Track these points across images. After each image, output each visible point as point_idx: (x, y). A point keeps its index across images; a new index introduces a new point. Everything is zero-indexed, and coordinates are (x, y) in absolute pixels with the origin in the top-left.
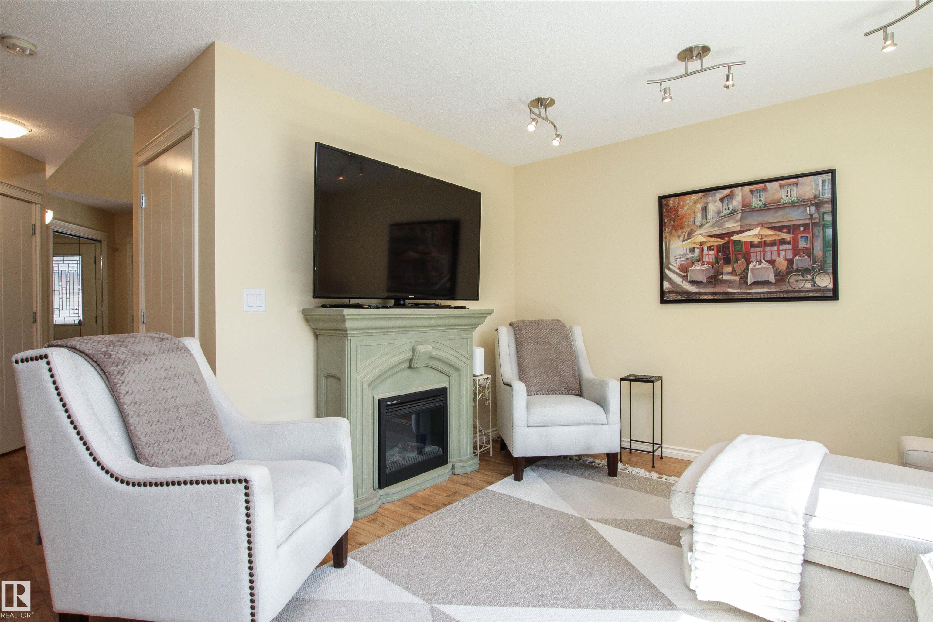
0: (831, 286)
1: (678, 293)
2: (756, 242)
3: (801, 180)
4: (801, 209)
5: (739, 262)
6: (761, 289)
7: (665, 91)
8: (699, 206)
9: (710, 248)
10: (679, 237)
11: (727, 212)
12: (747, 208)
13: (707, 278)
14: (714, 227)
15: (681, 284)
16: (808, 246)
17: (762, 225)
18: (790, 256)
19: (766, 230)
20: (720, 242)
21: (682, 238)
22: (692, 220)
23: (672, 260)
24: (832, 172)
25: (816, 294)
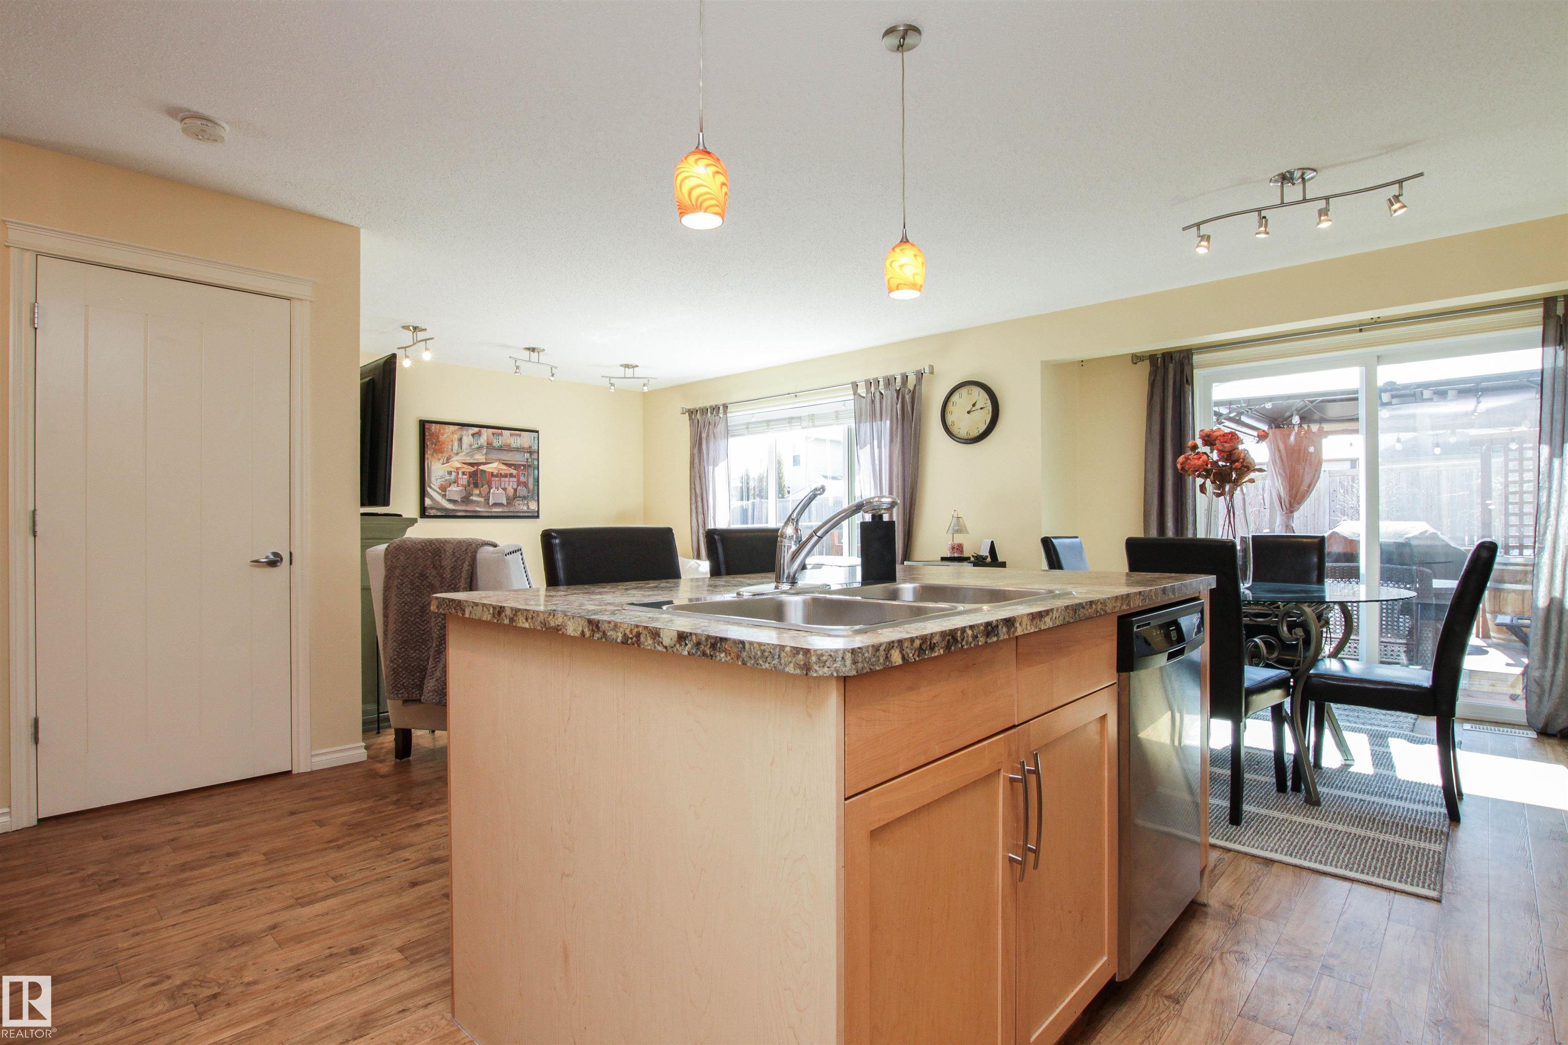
0: (537, 509)
1: (438, 509)
2: (494, 473)
3: (522, 433)
4: (522, 453)
5: (484, 487)
6: (497, 509)
8: (456, 437)
9: (463, 473)
10: (439, 459)
11: (476, 446)
12: (490, 445)
13: (461, 498)
14: (467, 457)
15: (440, 501)
16: (524, 480)
17: (499, 460)
18: (515, 487)
19: (501, 465)
20: (472, 469)
21: (441, 461)
22: (450, 447)
23: (433, 479)
24: (538, 432)
25: (529, 515)
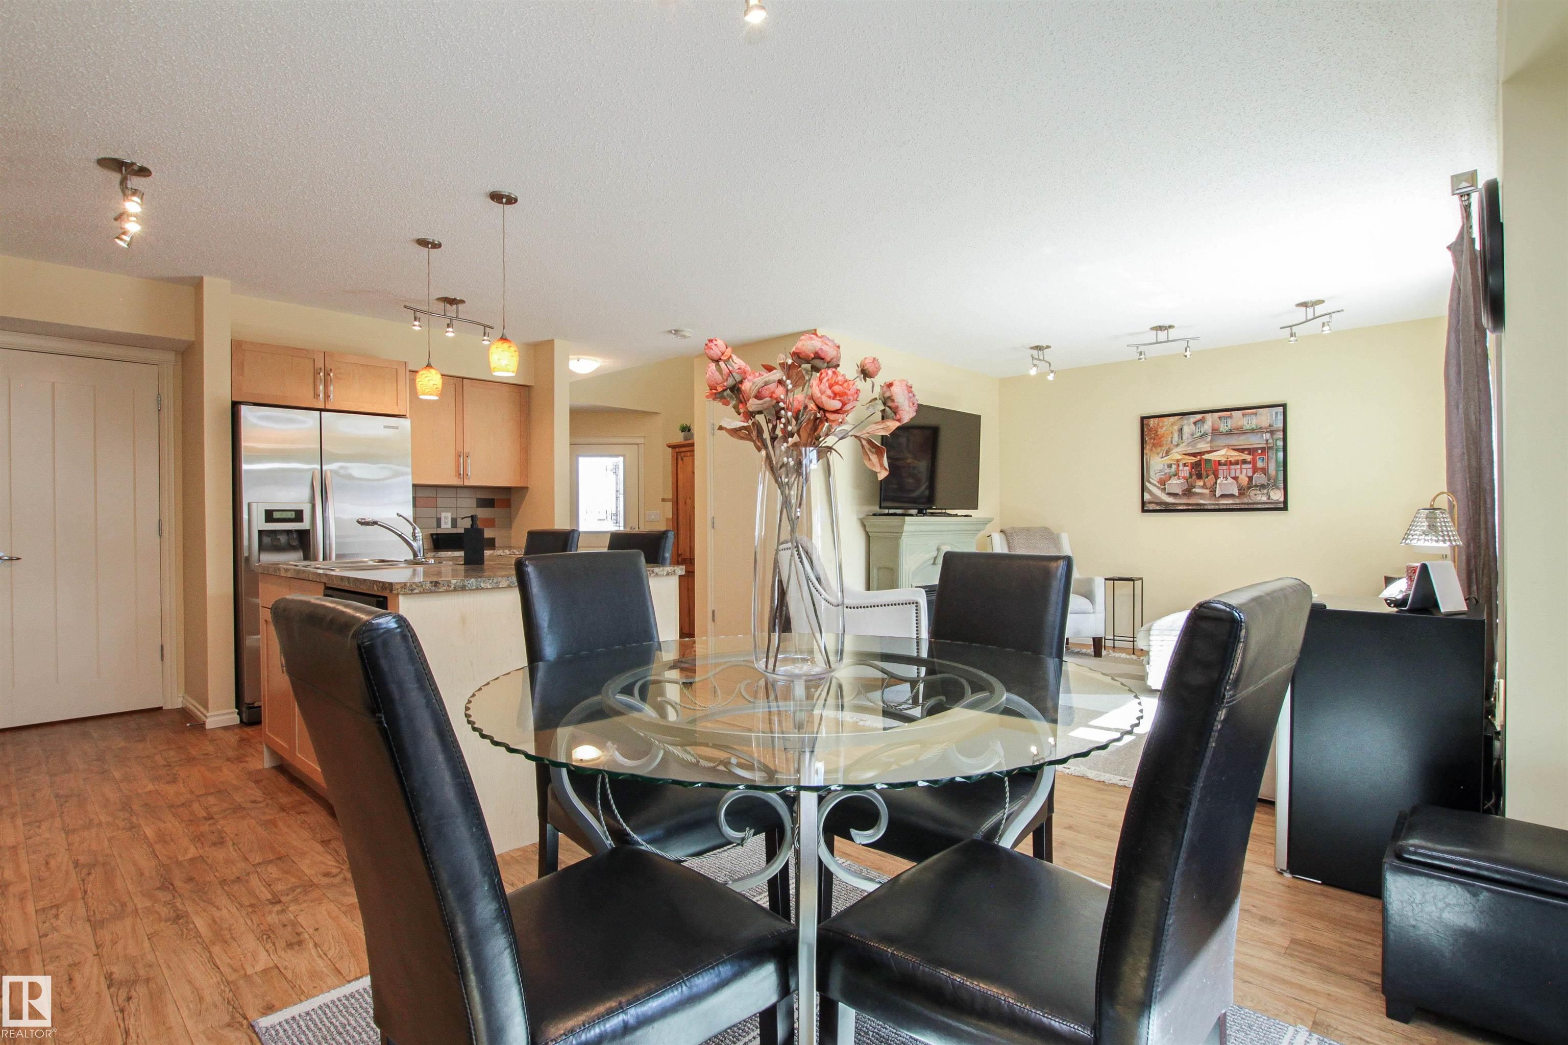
0: (1282, 499)
1: (1157, 504)
2: (1223, 461)
3: (1259, 411)
4: (1259, 435)
6: (1227, 501)
7: (1141, 353)
8: (1176, 428)
9: (1185, 465)
10: (1158, 454)
11: (1199, 434)
12: (1215, 432)
13: (1182, 491)
14: (1189, 447)
15: (1160, 495)
17: (1228, 446)
18: (1250, 474)
19: (1232, 451)
20: (1194, 460)
21: (1161, 455)
22: (1170, 439)
23: (1152, 473)
24: (1284, 406)
25: (1271, 506)
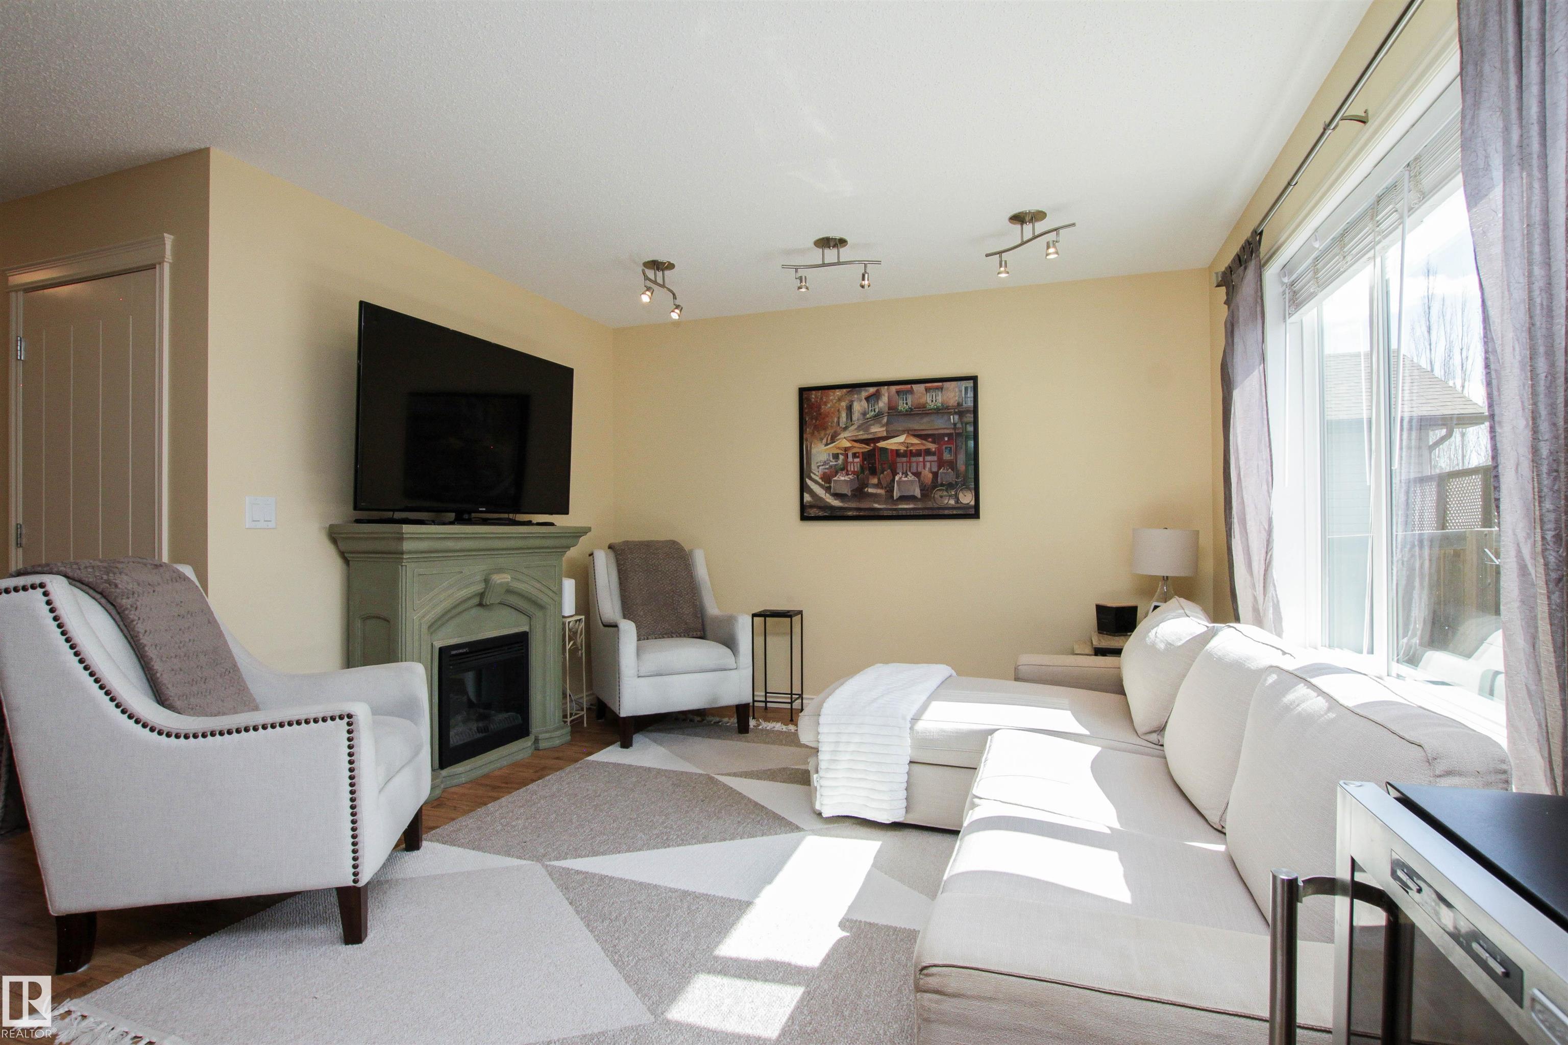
0: (973, 503)
1: (820, 508)
2: (902, 451)
3: (946, 384)
4: (946, 417)
5: (885, 473)
6: (907, 504)
7: (801, 279)
8: (844, 404)
9: (855, 455)
10: (822, 439)
11: (873, 414)
12: (892, 408)
13: (851, 491)
14: (860, 431)
15: (824, 497)
16: (952, 458)
17: (908, 431)
18: (935, 469)
19: (912, 437)
20: (868, 448)
21: (824, 441)
22: (836, 420)
23: (814, 467)
24: (974, 379)
25: (959, 512)
